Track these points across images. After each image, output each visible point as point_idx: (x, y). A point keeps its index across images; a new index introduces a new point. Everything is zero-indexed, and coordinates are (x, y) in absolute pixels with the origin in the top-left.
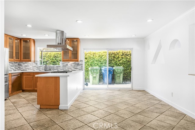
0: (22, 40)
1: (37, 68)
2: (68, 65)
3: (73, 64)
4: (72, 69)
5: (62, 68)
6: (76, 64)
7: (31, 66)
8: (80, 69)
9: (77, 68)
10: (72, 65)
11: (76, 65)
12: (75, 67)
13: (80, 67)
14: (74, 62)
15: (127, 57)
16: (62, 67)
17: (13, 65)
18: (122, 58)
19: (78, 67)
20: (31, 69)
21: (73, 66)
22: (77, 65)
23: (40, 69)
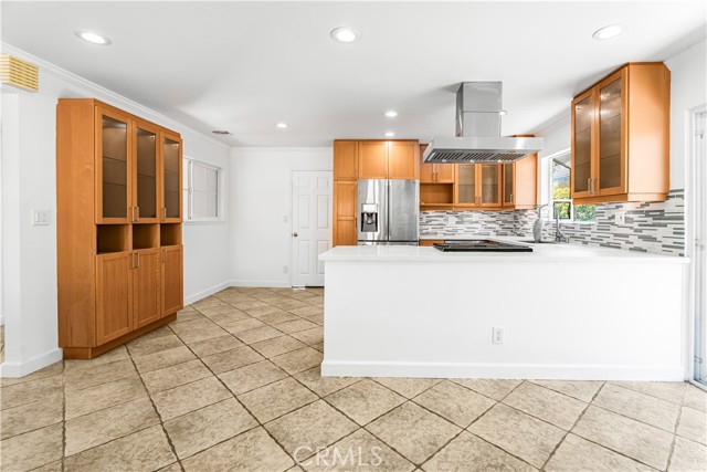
2: (619, 221)
3: (636, 217)
4: (631, 239)
6: (647, 214)
8: (670, 242)
9: (654, 239)
10: (632, 221)
11: (650, 220)
12: (645, 233)
13: (669, 229)
16: (596, 228)
17: (494, 219)
19: (659, 233)
21: (636, 225)
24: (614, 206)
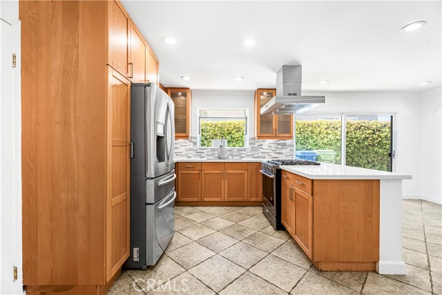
0: (169, 90)
1: (195, 153)
2: (264, 147)
3: (273, 145)
4: (271, 154)
5: (249, 154)
6: (278, 144)
7: (182, 149)
8: (288, 154)
9: (282, 153)
10: (271, 147)
11: (280, 147)
12: (277, 151)
13: (288, 150)
14: (274, 140)
15: (336, 131)
16: (249, 150)
18: (327, 134)
19: (284, 151)
20: (183, 154)
21: (273, 149)
22: (282, 145)
23: (203, 155)
24: (261, 140)
